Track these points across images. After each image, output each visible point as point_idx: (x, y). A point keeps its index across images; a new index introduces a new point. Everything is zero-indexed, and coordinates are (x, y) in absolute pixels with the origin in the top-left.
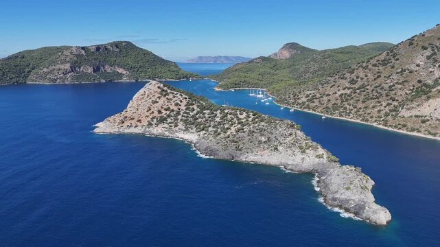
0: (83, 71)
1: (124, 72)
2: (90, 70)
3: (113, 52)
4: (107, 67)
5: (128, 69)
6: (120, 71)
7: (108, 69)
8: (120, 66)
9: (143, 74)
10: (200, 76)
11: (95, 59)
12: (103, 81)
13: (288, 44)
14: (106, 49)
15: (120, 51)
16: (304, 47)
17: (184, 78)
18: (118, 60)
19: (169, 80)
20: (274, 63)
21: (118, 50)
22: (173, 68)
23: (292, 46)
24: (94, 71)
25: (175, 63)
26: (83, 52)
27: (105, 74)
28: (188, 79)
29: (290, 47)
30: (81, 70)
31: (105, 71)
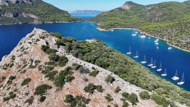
0: (6, 17)
1: (35, 17)
2: (11, 16)
3: (28, 4)
4: (23, 14)
5: (37, 15)
6: (32, 16)
7: (24, 15)
8: (32, 13)
9: (47, 18)
10: (82, 20)
11: (15, 8)
12: (20, 23)
13: (127, 2)
14: (23, 2)
15: (33, 4)
16: (136, 4)
17: (73, 21)
18: (31, 10)
19: (64, 22)
20: (126, 12)
21: (31, 3)
22: (66, 15)
23: (130, 3)
24: (14, 16)
25: (67, 12)
26: (7, 4)
27: (22, 19)
28: (75, 21)
29: (129, 4)
30: (5, 15)
31: (22, 16)
